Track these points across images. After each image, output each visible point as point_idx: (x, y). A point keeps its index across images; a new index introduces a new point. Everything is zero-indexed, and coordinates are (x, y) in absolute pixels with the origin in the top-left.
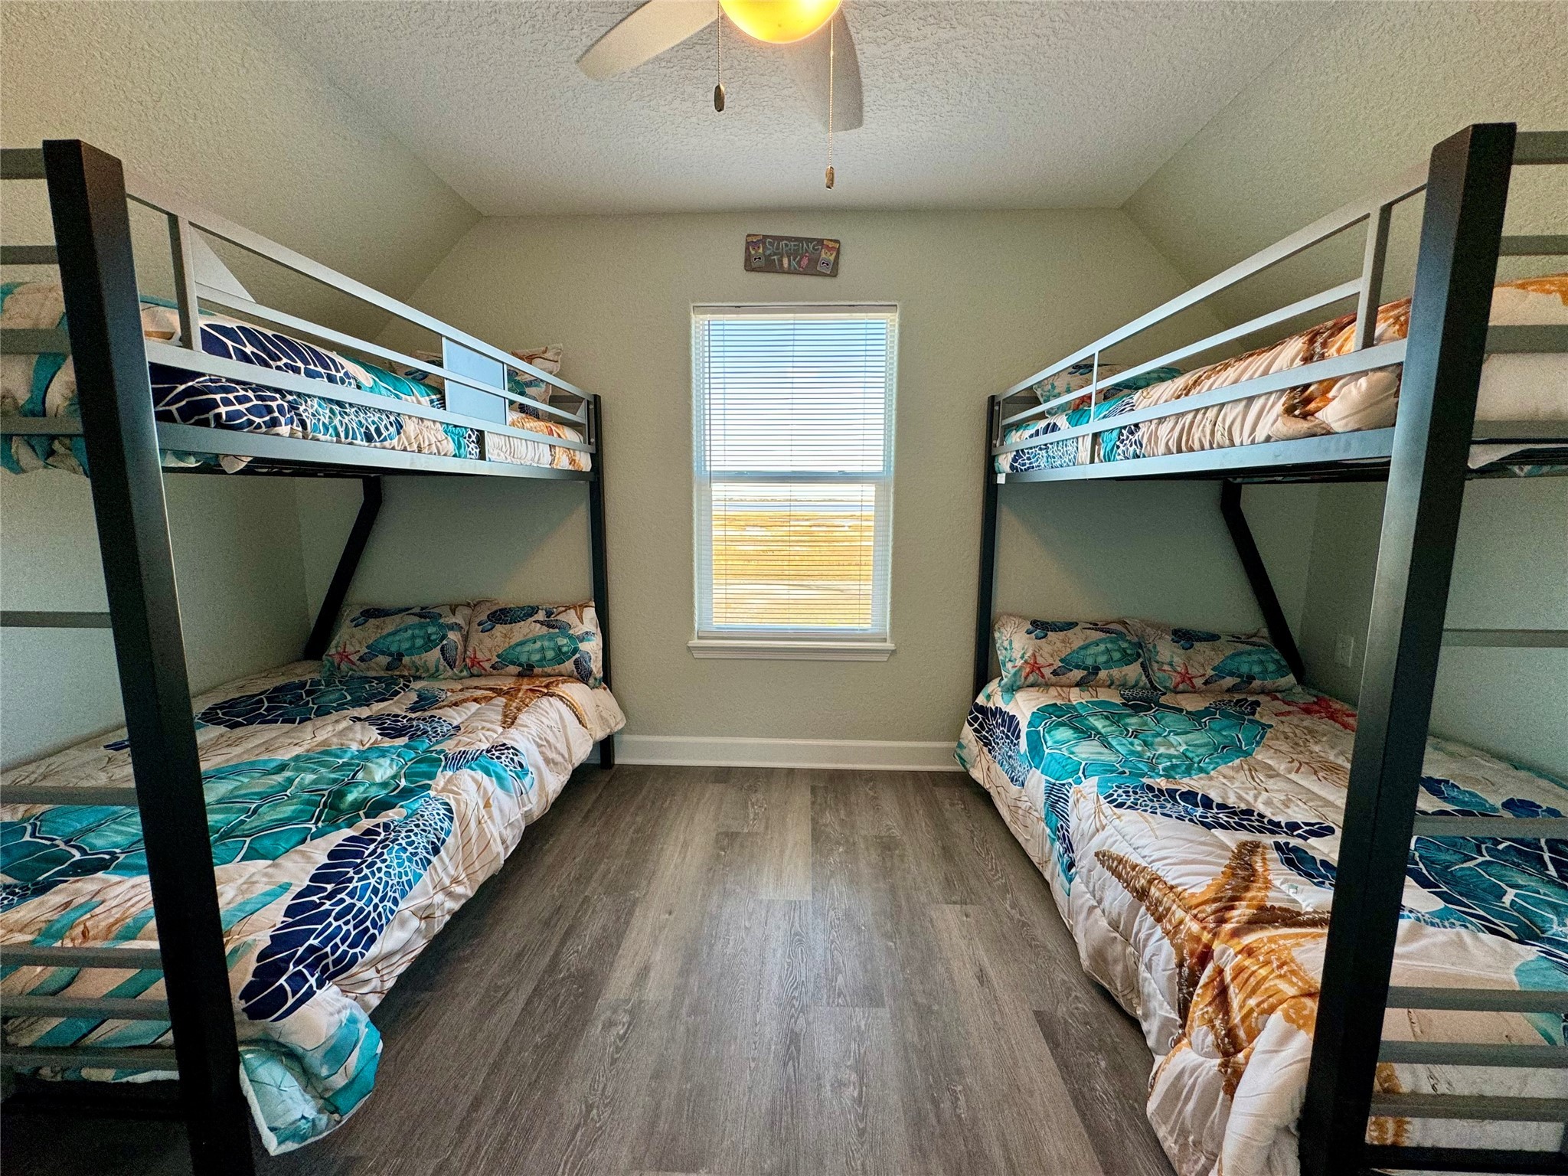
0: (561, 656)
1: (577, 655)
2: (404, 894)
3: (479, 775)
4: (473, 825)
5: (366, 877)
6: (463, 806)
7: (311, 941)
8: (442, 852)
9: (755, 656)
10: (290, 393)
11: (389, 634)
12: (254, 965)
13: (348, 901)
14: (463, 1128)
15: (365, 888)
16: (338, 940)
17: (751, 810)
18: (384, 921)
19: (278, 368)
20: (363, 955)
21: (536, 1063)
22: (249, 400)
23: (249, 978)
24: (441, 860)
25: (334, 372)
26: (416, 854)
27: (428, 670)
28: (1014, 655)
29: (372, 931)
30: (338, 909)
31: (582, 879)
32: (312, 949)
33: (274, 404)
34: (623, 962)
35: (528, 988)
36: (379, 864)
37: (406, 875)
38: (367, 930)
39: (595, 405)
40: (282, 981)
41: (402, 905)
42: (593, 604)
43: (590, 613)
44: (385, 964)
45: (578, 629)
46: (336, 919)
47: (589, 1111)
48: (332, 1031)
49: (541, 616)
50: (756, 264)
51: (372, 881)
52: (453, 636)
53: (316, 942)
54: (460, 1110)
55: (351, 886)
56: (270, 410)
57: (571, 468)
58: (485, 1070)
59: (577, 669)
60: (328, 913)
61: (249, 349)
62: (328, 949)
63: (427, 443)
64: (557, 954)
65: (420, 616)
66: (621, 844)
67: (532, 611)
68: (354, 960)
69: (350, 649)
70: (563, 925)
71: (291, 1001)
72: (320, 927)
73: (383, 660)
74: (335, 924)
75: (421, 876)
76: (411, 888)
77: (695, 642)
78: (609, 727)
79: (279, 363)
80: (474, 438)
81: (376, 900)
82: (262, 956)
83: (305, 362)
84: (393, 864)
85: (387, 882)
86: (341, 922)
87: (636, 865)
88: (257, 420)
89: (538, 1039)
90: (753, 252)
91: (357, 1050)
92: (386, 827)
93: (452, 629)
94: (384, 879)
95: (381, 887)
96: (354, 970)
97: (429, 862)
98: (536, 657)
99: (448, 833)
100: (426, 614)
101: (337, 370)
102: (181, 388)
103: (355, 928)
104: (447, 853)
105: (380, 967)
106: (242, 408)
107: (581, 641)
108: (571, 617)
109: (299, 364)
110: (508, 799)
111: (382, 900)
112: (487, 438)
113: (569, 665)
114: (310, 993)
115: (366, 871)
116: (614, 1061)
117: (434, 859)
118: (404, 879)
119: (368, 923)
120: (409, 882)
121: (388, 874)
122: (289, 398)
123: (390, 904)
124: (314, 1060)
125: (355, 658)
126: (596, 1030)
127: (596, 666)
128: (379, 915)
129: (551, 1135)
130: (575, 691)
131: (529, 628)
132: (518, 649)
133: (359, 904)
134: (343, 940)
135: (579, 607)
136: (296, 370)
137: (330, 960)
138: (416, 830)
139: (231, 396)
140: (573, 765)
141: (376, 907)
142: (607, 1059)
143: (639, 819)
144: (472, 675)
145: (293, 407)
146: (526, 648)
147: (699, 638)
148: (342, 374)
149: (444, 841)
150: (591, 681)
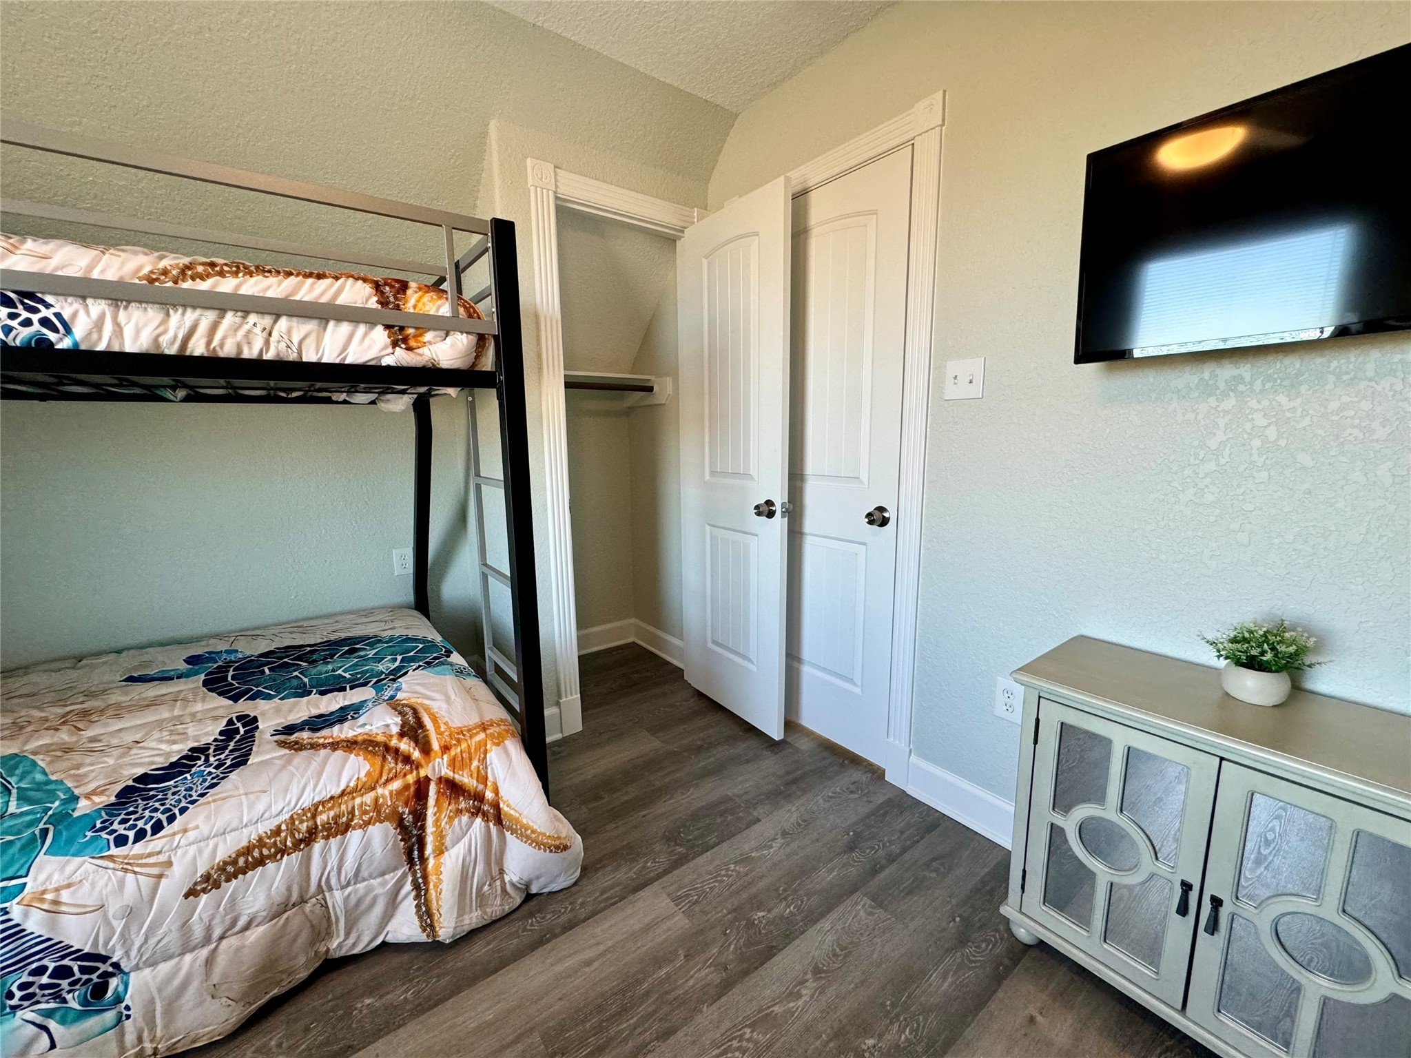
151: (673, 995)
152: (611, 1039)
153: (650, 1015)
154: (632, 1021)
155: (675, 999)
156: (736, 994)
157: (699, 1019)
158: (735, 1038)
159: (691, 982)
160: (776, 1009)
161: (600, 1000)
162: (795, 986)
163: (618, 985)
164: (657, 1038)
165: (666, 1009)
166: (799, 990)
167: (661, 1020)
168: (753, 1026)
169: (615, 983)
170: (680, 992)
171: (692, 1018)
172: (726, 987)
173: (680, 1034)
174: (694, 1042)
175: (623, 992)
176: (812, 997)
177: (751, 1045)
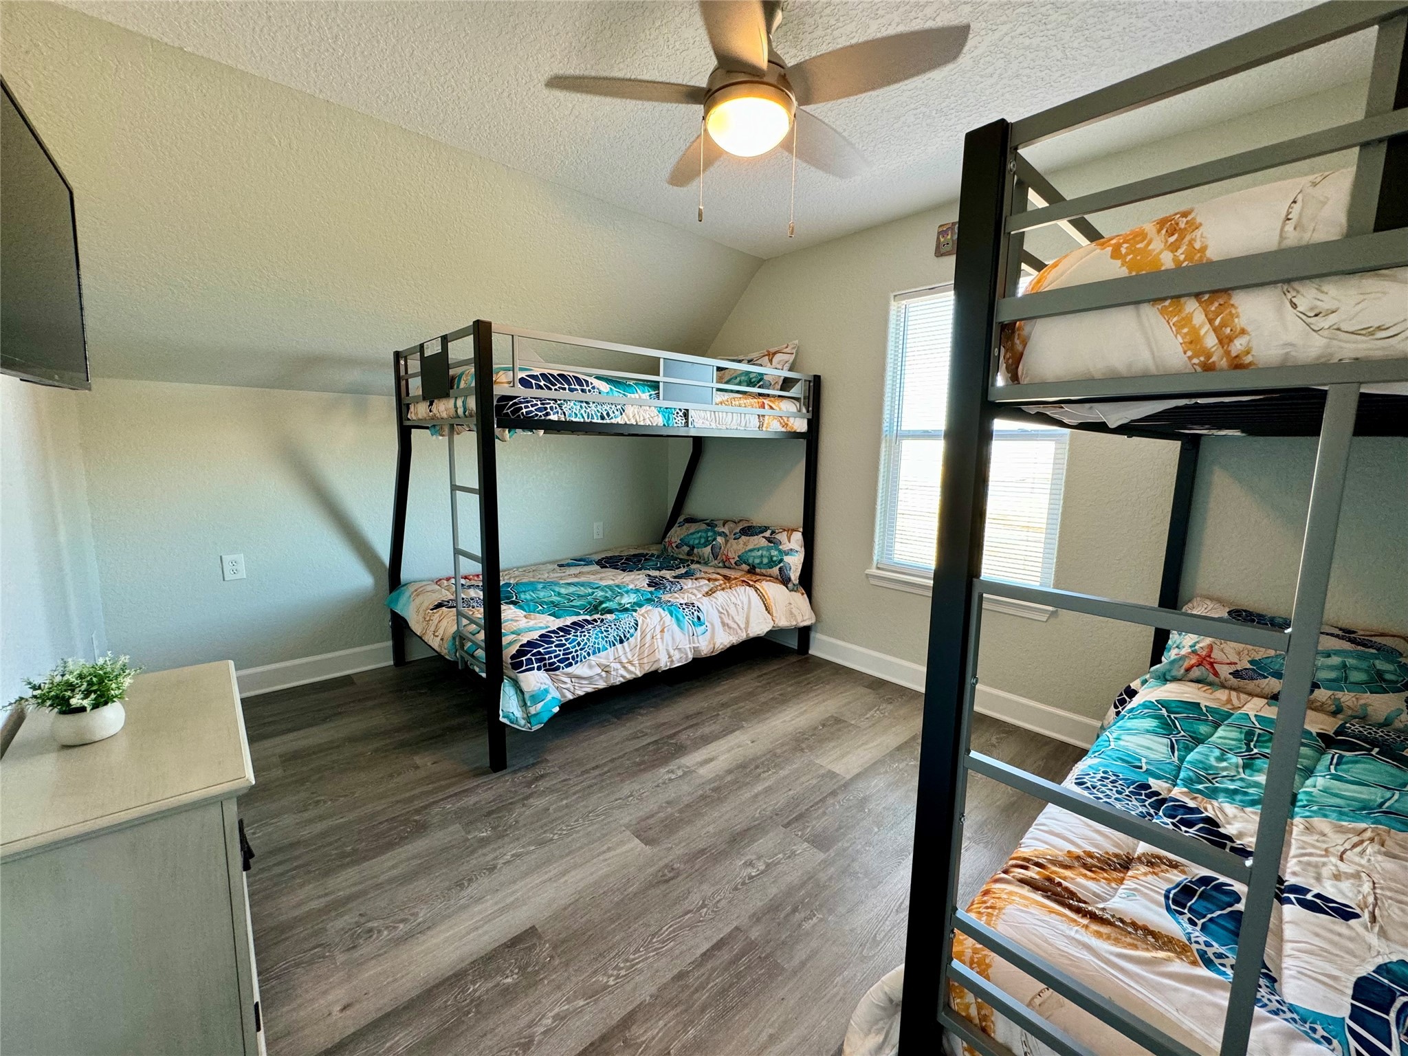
0: (772, 563)
1: (782, 564)
2: (594, 653)
3: (666, 614)
4: (648, 637)
5: (577, 636)
6: (645, 625)
7: (541, 649)
8: (625, 644)
9: (908, 590)
10: (560, 400)
11: (691, 534)
12: (518, 648)
13: (564, 642)
14: (583, 773)
15: (574, 640)
16: (553, 655)
17: (872, 712)
18: (579, 659)
19: (556, 390)
20: (563, 669)
21: (628, 768)
22: (537, 405)
23: (514, 652)
24: (623, 647)
25: (585, 387)
26: (607, 637)
27: (704, 559)
28: (1184, 643)
29: (571, 660)
30: (557, 642)
31: (724, 705)
32: (539, 653)
33: (548, 406)
34: (705, 751)
35: (653, 739)
36: (586, 633)
37: (598, 644)
38: (568, 659)
39: (816, 384)
40: (524, 659)
41: (592, 657)
42: (801, 530)
43: (798, 537)
44: (577, 680)
45: (786, 546)
46: (555, 646)
47: (629, 797)
48: (536, 689)
49: (767, 534)
50: (943, 250)
51: (579, 639)
52: (720, 539)
53: (542, 651)
54: (588, 767)
55: (568, 636)
56: (546, 409)
57: (784, 430)
58: (609, 758)
59: (780, 574)
60: (553, 642)
61: (542, 383)
62: (547, 657)
63: (642, 419)
64: (679, 732)
65: (708, 525)
66: (763, 698)
67: (766, 529)
68: (557, 669)
69: (673, 540)
70: (695, 721)
71: (524, 668)
72: (546, 646)
73: (686, 549)
74: (554, 648)
75: (607, 649)
76: (599, 652)
77: (873, 571)
78: (796, 620)
79: (556, 387)
80: (681, 414)
81: (578, 648)
82: (521, 646)
83: (569, 384)
84: (592, 636)
85: (586, 643)
86: (557, 649)
87: (762, 710)
88: (540, 414)
89: (638, 760)
90: (942, 240)
91: (543, 703)
92: (602, 620)
93: (720, 535)
94: (586, 641)
95: (582, 644)
96: (557, 672)
97: (614, 645)
98: (757, 561)
99: (632, 636)
100: (711, 524)
101: (588, 386)
102: (511, 403)
103: (563, 654)
104: (629, 646)
105: (573, 680)
106: (533, 409)
107: (786, 555)
108: (782, 537)
109: (566, 386)
110: (681, 635)
111: (581, 649)
112: (691, 413)
113: (775, 571)
114: (532, 669)
115: (578, 634)
116: (658, 786)
117: (619, 646)
118: (596, 646)
119: (570, 656)
120: (599, 649)
121: (588, 640)
122: (559, 402)
123: (585, 654)
124: (527, 696)
125: (674, 545)
126: (663, 770)
127: (795, 575)
128: (577, 655)
129: (608, 795)
130: (773, 590)
131: (759, 541)
132: (749, 553)
133: (568, 646)
134: (555, 657)
135: (791, 531)
136: (564, 389)
137: (547, 662)
138: (613, 626)
139: (529, 405)
140: (747, 635)
141: (576, 651)
142: (656, 784)
143: (789, 689)
144: (725, 567)
145: (560, 406)
146: (753, 554)
147: (878, 568)
148: (590, 388)
149: (628, 639)
150: (790, 585)
151: (679, 1009)
152: (726, 969)
153: (697, 990)
154: (712, 984)
155: (676, 1006)
156: (618, 1014)
157: (653, 990)
158: (623, 976)
159: (661, 1023)
160: (581, 1003)
161: (747, 1000)
162: (556, 1026)
163: (734, 1016)
164: (688, 972)
165: (684, 996)
166: (553, 1023)
167: (687, 986)
168: (606, 987)
169: (737, 1018)
170: (672, 1013)
171: (659, 990)
172: (627, 1021)
173: (669, 976)
174: (657, 972)
175: (726, 1010)
176: (543, 1016)
177: (610, 972)
